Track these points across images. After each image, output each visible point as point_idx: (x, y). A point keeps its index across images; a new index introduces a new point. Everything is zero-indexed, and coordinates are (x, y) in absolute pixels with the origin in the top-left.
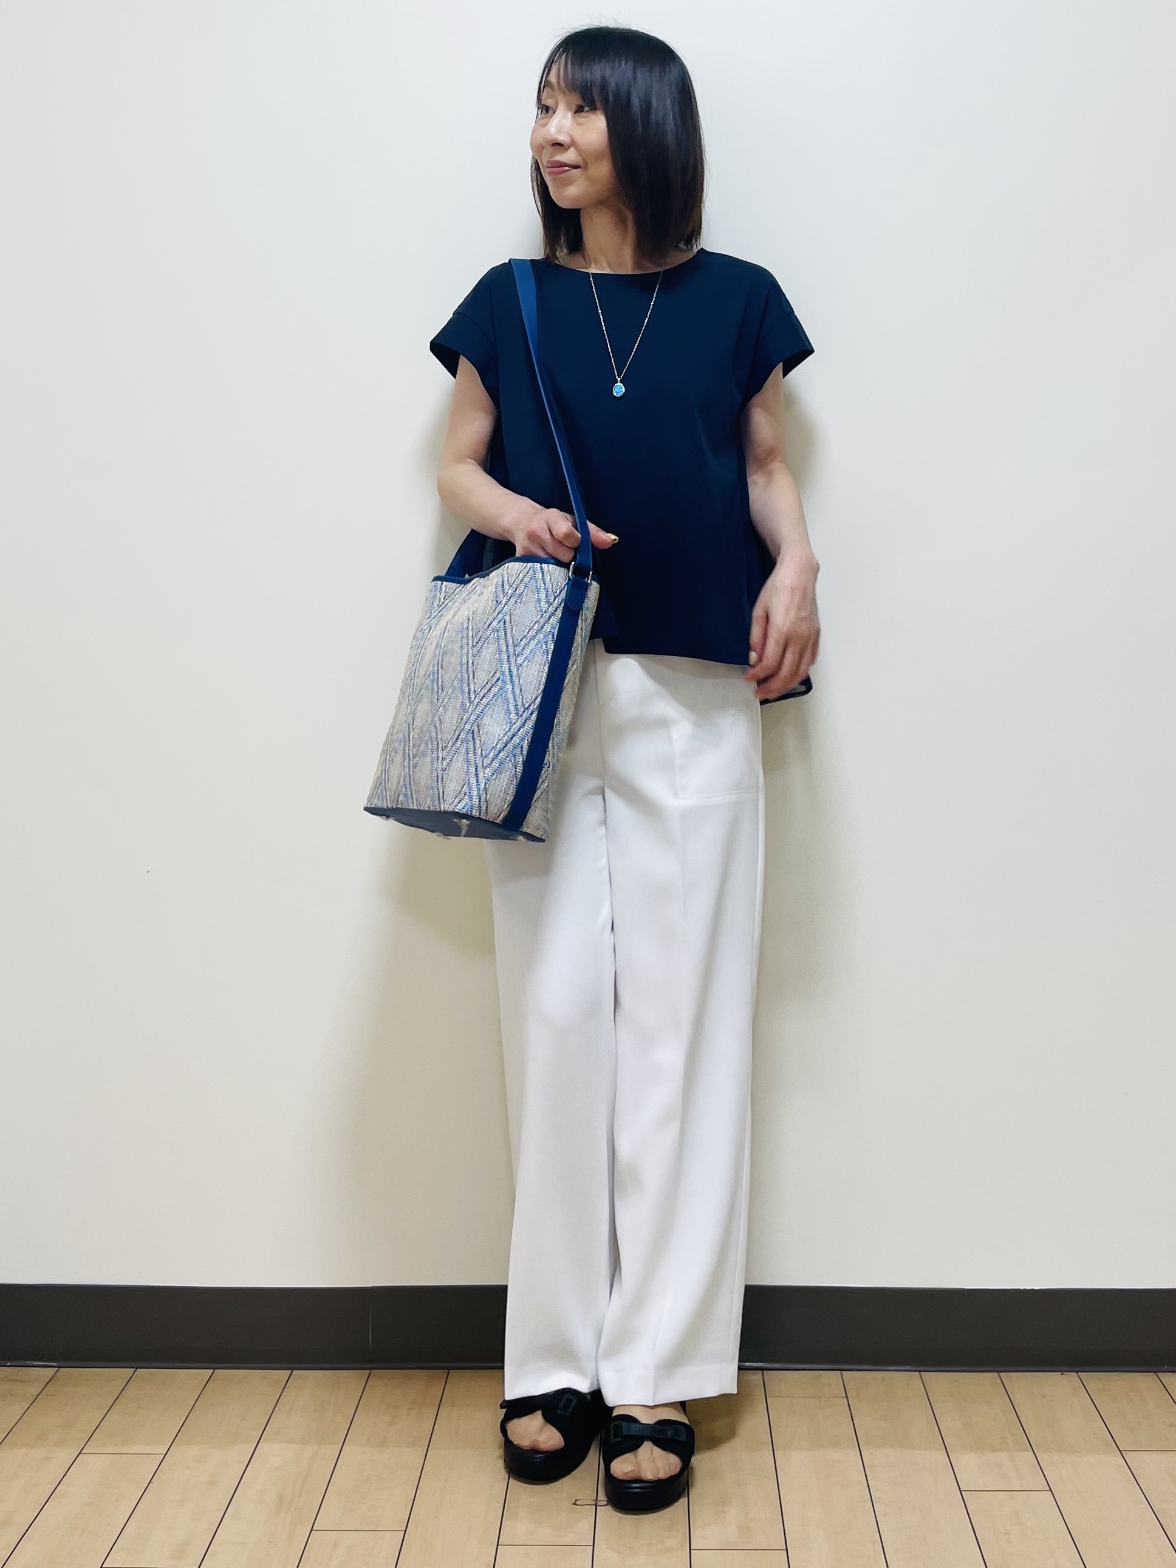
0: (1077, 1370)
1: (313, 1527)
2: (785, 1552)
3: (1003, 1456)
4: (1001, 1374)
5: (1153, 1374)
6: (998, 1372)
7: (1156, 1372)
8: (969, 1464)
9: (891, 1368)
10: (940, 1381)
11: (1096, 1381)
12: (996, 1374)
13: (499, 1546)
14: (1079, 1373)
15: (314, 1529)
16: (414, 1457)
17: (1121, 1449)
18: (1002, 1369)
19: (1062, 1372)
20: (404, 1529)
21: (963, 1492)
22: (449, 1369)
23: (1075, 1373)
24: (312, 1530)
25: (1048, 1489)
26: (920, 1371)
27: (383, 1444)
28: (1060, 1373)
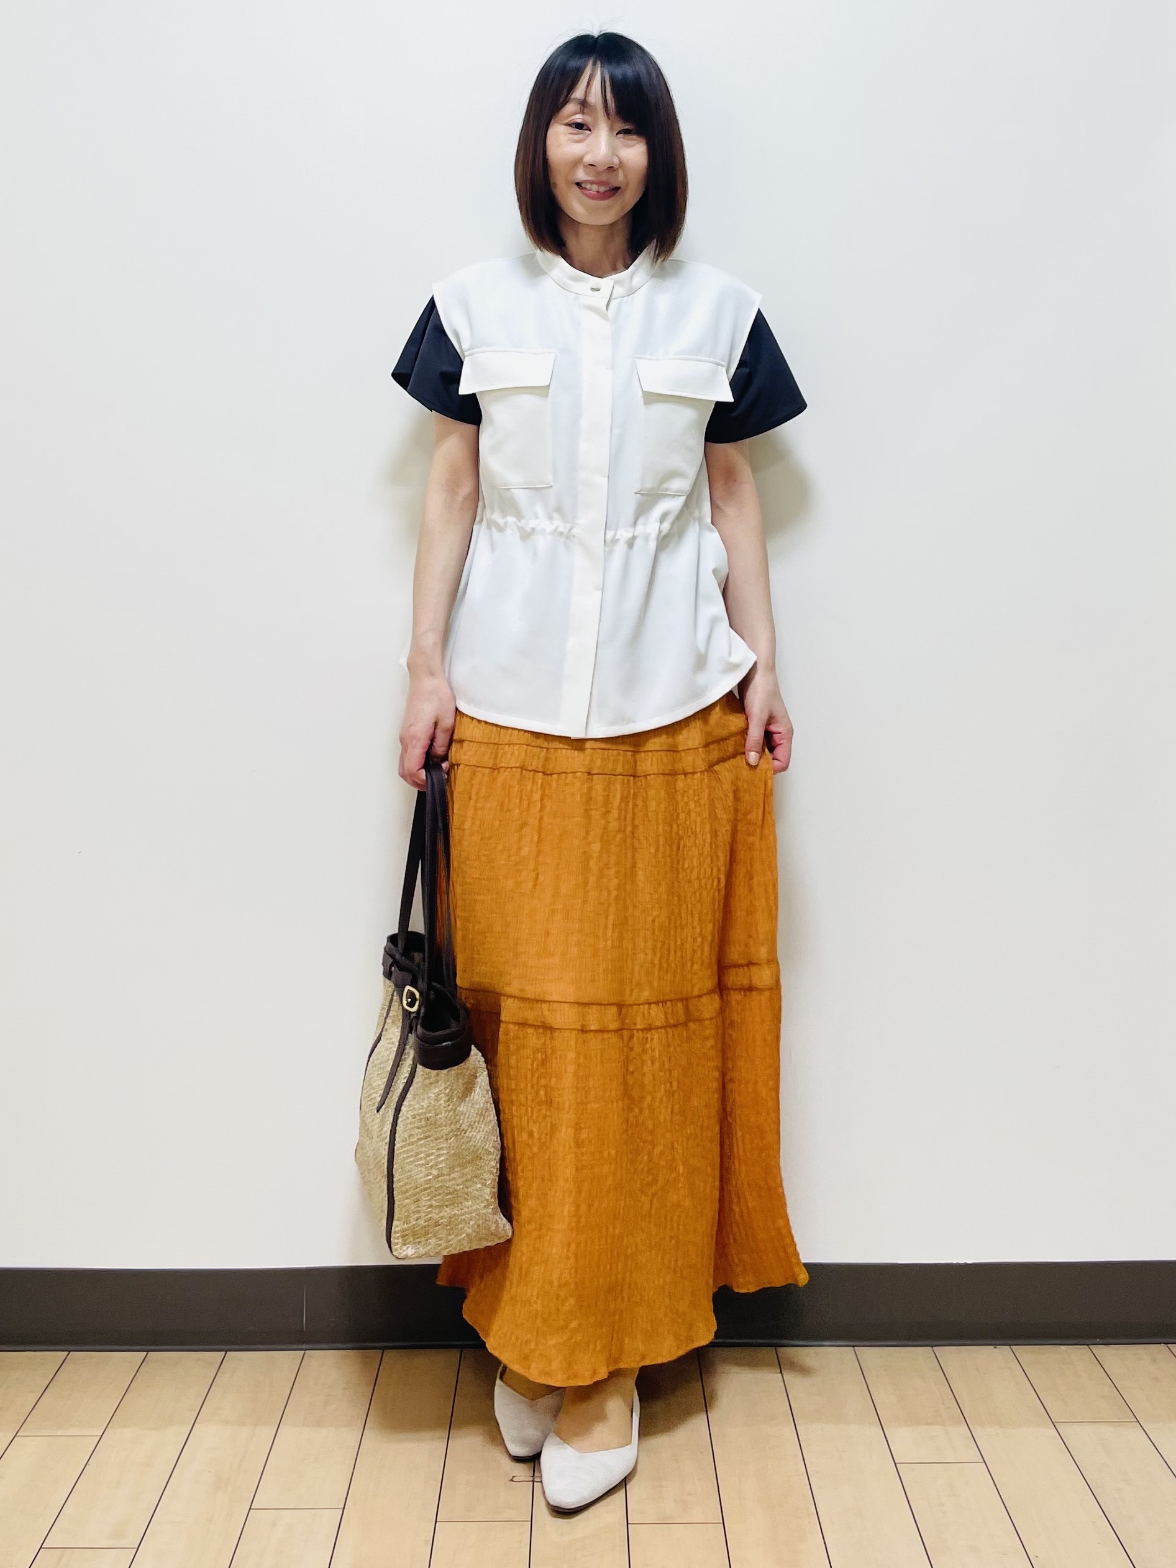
0: (1011, 1343)
1: (251, 1506)
2: (722, 1525)
3: (936, 1430)
4: (935, 1348)
5: (1086, 1346)
6: (932, 1346)
7: (1088, 1345)
8: (903, 1438)
9: (825, 1343)
10: (875, 1356)
11: (1028, 1353)
12: (930, 1348)
13: (437, 1523)
14: (1012, 1347)
15: (252, 1508)
16: (353, 1436)
17: (1053, 1421)
18: (935, 1343)
19: (995, 1345)
20: (343, 1507)
21: (897, 1465)
22: (383, 1349)
23: (1008, 1347)
24: (250, 1509)
25: (982, 1461)
26: (853, 1346)
27: (319, 1424)
28: (993, 1347)
